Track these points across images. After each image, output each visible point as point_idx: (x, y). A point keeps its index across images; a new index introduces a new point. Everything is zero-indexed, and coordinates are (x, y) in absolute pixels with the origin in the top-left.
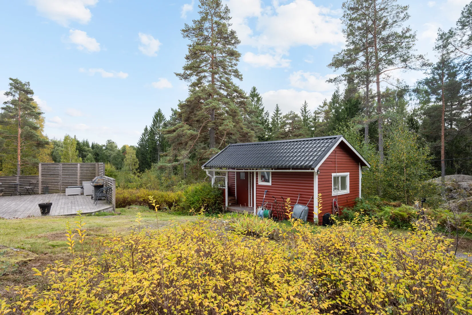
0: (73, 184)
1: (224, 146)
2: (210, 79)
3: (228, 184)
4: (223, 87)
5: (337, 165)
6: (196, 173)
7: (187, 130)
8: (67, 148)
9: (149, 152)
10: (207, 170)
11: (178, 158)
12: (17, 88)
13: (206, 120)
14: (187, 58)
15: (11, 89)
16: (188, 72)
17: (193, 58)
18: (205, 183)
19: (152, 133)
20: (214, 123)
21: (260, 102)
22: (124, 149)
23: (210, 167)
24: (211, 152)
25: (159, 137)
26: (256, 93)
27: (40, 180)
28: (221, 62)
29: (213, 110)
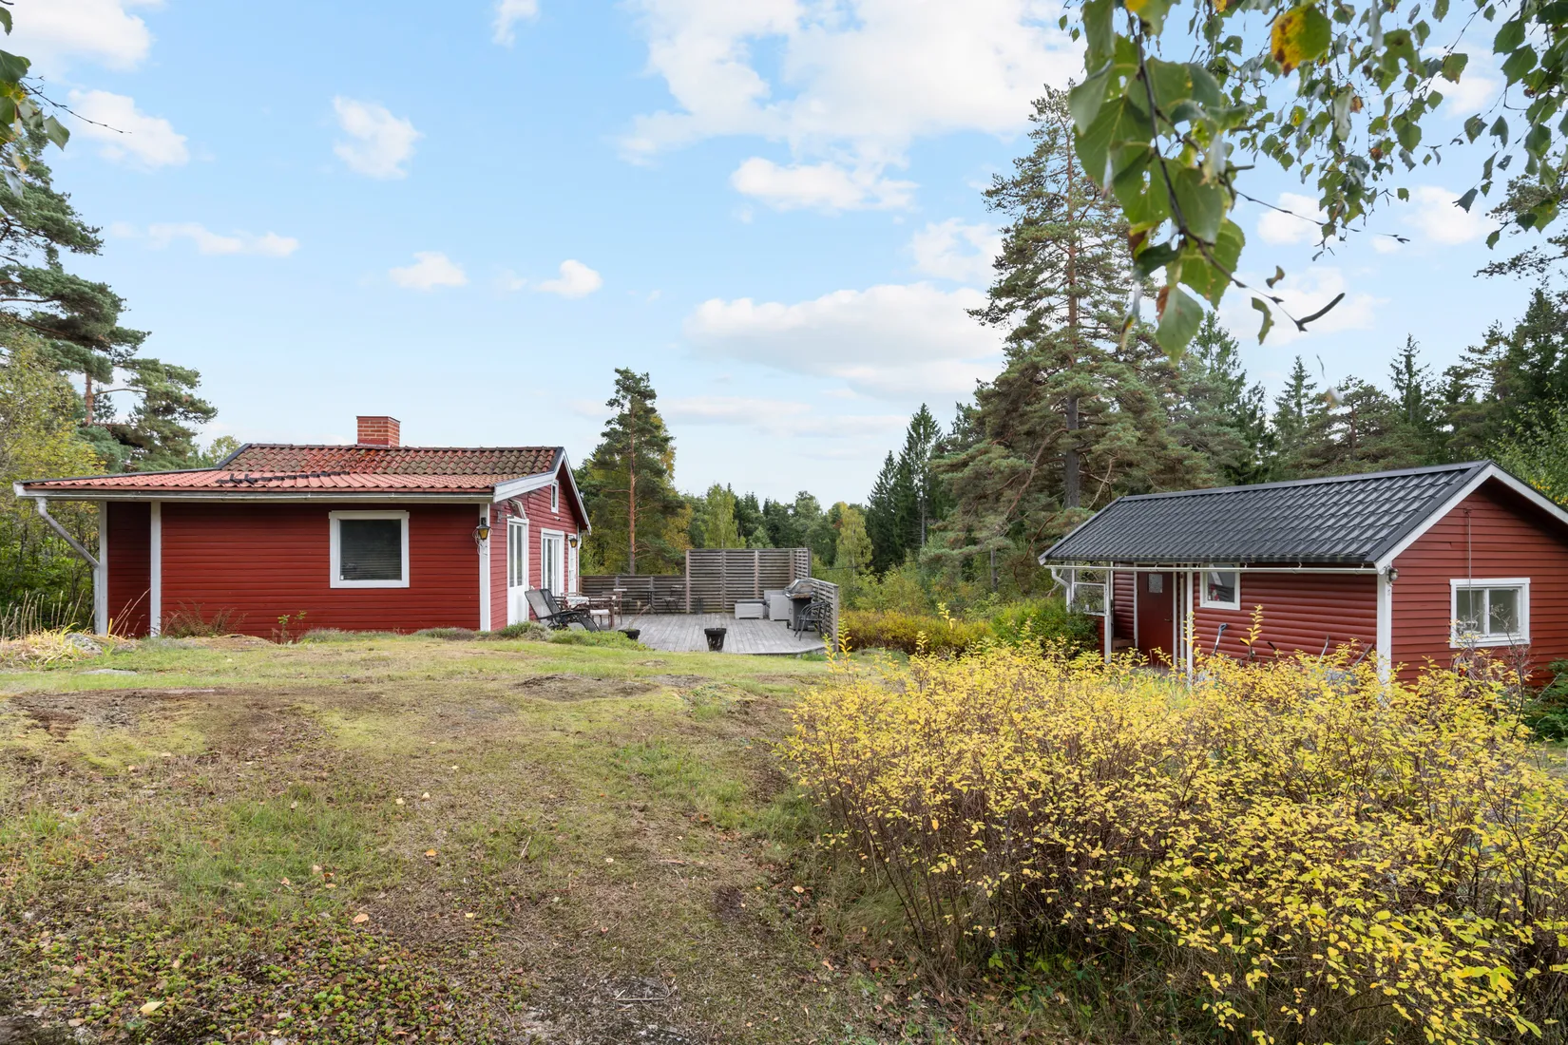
0: (747, 596)
1: (1106, 498)
2: (1065, 312)
3: (1113, 604)
4: (1104, 332)
5: (1470, 555)
6: (1027, 575)
7: (1000, 458)
8: (715, 515)
9: (897, 519)
10: (1053, 568)
11: (977, 534)
12: (627, 389)
13: (1053, 429)
14: (999, 264)
15: (618, 392)
16: (1002, 303)
17: (1015, 262)
18: (1048, 601)
19: (906, 470)
20: (1078, 437)
21: (1231, 358)
22: (836, 513)
23: (1062, 558)
24: (1069, 518)
25: (924, 481)
26: (1215, 329)
27: (688, 586)
28: (1096, 259)
29: (1073, 401)
